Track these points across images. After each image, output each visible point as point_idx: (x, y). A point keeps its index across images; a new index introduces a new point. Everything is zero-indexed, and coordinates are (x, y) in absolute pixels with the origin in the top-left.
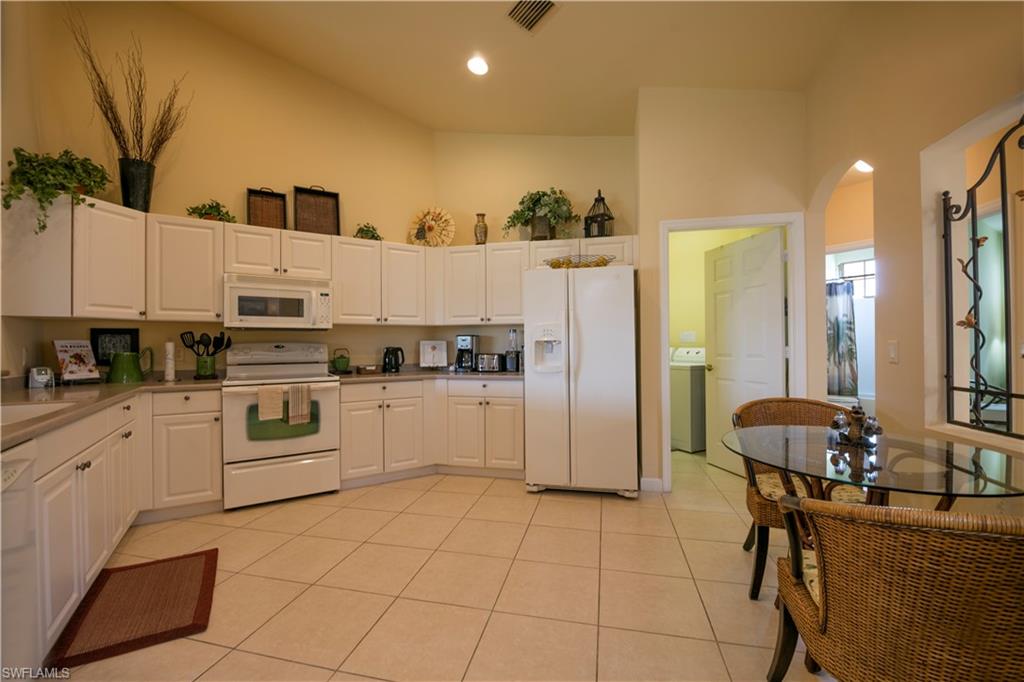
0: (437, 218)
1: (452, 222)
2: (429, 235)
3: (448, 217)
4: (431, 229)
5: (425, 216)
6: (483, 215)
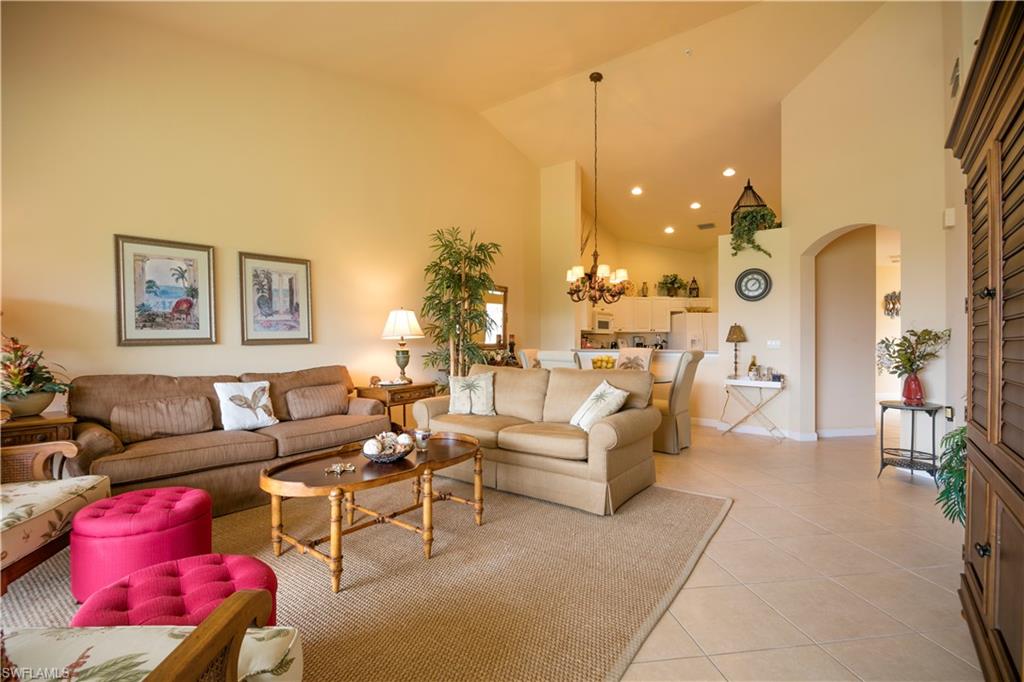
0: (629, 283)
1: (635, 286)
3: (633, 283)
6: (646, 283)
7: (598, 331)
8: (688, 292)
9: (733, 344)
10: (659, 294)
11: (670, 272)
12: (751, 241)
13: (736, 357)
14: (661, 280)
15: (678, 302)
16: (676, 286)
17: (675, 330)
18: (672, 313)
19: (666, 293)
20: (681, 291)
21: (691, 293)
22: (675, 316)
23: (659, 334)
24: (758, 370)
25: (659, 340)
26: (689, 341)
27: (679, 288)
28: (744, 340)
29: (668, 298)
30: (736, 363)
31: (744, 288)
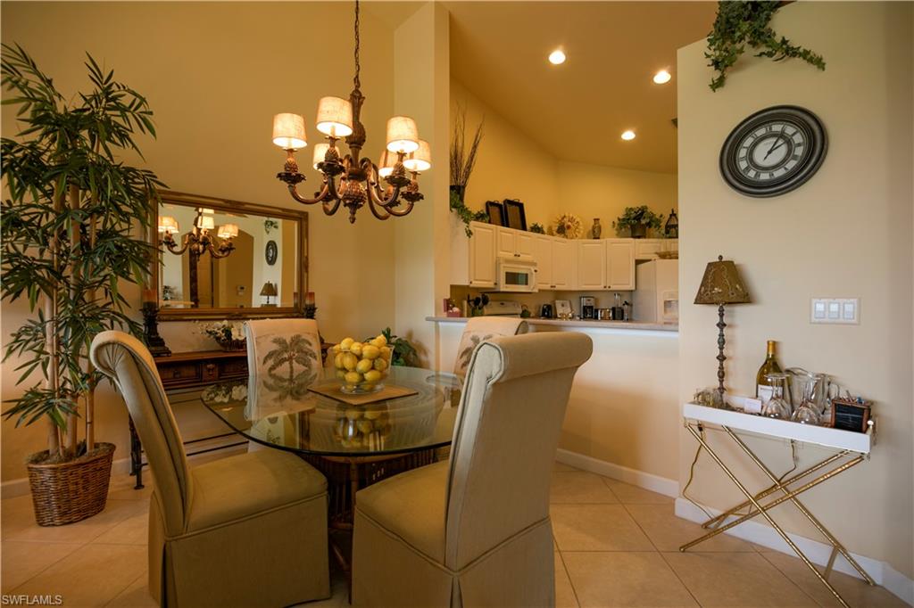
0: (571, 220)
1: (581, 223)
2: (567, 231)
3: (578, 220)
4: (569, 227)
5: (563, 218)
6: (598, 219)
7: (504, 287)
8: (663, 231)
9: (715, 310)
10: (620, 235)
11: (636, 204)
12: (761, 36)
13: (722, 342)
14: (621, 215)
15: (645, 247)
16: (643, 222)
17: (642, 286)
18: (638, 262)
19: (630, 232)
20: (653, 230)
21: (667, 232)
22: (642, 266)
23: (619, 293)
24: (786, 385)
25: (617, 301)
26: (661, 305)
27: (649, 224)
28: (746, 298)
29: (632, 239)
30: (722, 358)
31: (743, 165)
